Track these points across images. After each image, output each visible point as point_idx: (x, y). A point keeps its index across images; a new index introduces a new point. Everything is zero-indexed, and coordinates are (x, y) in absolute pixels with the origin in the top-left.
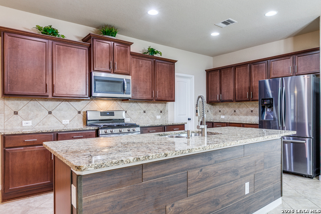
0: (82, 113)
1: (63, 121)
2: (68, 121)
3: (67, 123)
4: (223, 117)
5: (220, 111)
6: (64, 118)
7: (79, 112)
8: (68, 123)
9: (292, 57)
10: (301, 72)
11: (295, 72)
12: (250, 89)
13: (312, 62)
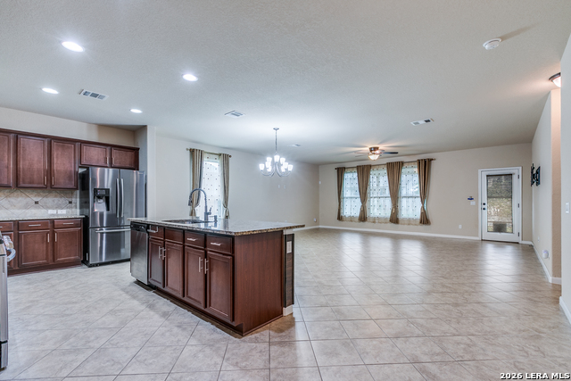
9: (108, 148)
10: (117, 165)
11: (111, 163)
12: (50, 172)
13: (127, 158)
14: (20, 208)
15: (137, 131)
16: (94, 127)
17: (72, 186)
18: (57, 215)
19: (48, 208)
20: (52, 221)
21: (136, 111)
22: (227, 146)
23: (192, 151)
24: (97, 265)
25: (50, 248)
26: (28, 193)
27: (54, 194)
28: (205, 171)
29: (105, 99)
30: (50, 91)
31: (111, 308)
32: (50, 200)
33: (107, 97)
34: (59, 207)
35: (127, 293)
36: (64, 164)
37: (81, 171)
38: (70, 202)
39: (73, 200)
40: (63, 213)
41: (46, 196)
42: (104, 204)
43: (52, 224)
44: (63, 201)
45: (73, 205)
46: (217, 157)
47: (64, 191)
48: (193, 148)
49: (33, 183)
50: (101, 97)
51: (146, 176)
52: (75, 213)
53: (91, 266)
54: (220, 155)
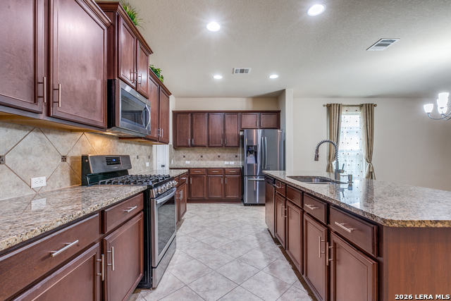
0: (68, 160)
1: (34, 180)
2: (44, 179)
3: (40, 185)
4: (188, 162)
5: (184, 157)
6: (35, 172)
7: (64, 159)
8: (44, 184)
9: (258, 114)
10: (264, 127)
11: (260, 125)
12: (224, 136)
13: (270, 120)
14: (211, 160)
15: (278, 96)
16: (250, 100)
17: (236, 145)
18: (229, 165)
19: (225, 160)
20: (224, 169)
21: (274, 76)
22: (371, 94)
23: (329, 107)
24: (249, 205)
25: (223, 188)
26: (215, 149)
27: (228, 150)
28: (343, 125)
29: (249, 72)
30: (218, 77)
31: (241, 254)
32: (226, 154)
33: (250, 69)
34: (230, 160)
35: (258, 240)
36: (232, 130)
37: (241, 133)
38: (236, 156)
39: (238, 155)
40: (232, 164)
41: (223, 152)
42: (254, 158)
43: (223, 171)
44: (233, 155)
45: (238, 158)
46: (358, 108)
47: (233, 148)
48: (329, 103)
49: (215, 143)
50: (247, 71)
51: (285, 134)
52: (240, 164)
53: (245, 205)
54: (361, 106)
